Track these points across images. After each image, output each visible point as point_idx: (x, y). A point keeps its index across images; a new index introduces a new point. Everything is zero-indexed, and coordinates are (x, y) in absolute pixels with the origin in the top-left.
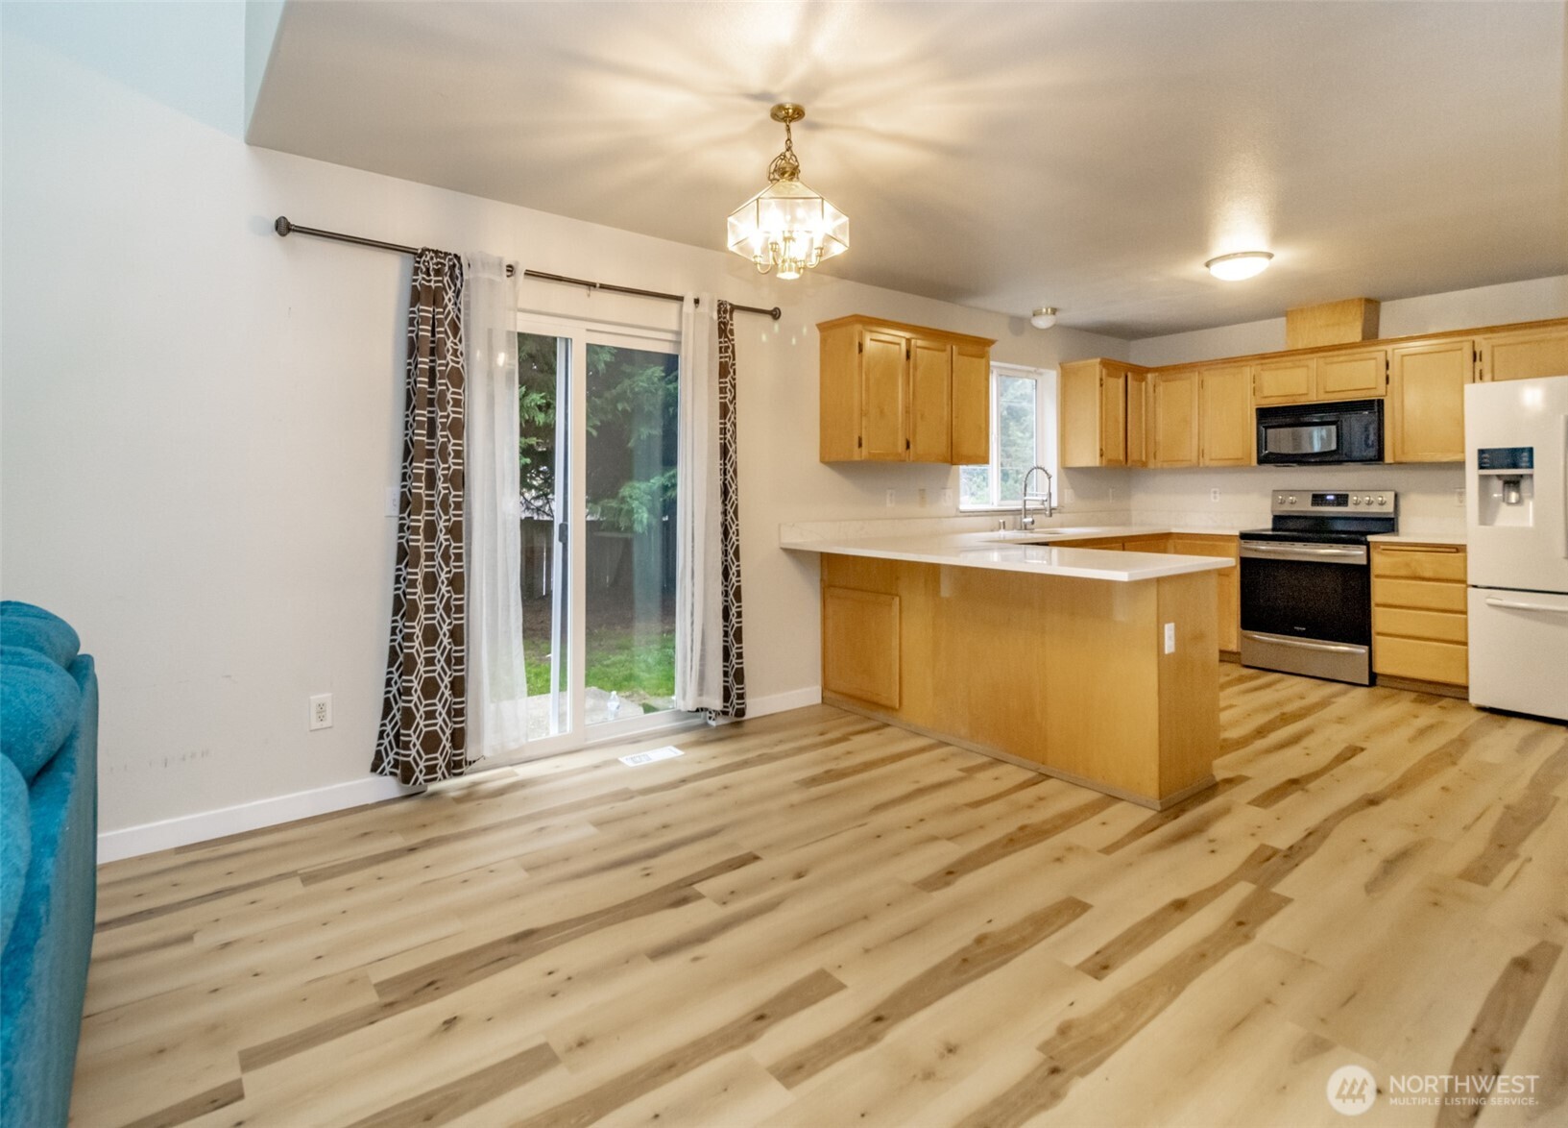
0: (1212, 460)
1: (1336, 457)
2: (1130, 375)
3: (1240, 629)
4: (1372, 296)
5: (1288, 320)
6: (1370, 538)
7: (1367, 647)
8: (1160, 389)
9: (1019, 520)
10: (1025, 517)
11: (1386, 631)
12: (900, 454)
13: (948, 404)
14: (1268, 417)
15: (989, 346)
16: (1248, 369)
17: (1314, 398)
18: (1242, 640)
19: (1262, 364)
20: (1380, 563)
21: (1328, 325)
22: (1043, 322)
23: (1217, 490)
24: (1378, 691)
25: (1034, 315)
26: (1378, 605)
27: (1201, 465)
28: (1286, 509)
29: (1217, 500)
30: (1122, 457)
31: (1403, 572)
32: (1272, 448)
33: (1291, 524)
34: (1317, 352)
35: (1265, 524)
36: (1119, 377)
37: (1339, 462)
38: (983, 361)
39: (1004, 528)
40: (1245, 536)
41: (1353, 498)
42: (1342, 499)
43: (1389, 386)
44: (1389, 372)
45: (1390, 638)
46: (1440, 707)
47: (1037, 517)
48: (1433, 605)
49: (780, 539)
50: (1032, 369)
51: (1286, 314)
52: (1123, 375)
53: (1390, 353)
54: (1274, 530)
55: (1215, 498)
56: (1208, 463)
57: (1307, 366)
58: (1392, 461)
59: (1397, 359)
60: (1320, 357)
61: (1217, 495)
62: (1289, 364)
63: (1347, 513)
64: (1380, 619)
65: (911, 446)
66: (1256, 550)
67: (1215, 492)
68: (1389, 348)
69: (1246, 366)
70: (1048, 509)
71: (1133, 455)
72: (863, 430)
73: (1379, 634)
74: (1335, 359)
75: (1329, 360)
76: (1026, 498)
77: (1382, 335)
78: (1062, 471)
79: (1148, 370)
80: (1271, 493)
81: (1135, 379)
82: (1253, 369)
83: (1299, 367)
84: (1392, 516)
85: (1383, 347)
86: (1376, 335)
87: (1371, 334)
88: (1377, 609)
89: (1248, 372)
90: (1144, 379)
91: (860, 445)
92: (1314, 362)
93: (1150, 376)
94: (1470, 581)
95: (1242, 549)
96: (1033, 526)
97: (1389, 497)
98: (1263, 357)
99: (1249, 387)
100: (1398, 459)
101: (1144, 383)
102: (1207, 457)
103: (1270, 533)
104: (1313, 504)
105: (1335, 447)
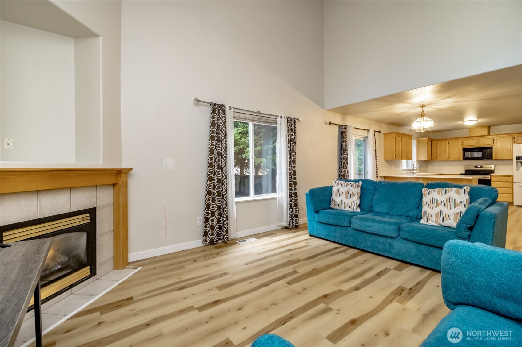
4: (489, 125)
6: (491, 174)
8: (438, 144)
10: (414, 171)
14: (465, 150)
15: (412, 136)
17: (476, 146)
19: (464, 139)
20: (494, 179)
21: (479, 131)
27: (448, 160)
28: (468, 169)
30: (431, 158)
31: (499, 181)
32: (466, 156)
33: (469, 172)
35: (464, 172)
36: (430, 141)
37: (482, 159)
38: (411, 139)
41: (484, 166)
42: (482, 167)
43: (494, 144)
44: (494, 141)
51: (469, 129)
56: (450, 160)
57: (475, 140)
58: (494, 159)
59: (496, 139)
60: (477, 138)
62: (470, 139)
63: (483, 169)
68: (494, 136)
71: (433, 158)
72: (396, 153)
74: (482, 138)
75: (480, 138)
76: (413, 167)
77: (492, 134)
78: (417, 161)
79: (435, 140)
80: (465, 166)
81: (433, 142)
83: (473, 140)
84: (494, 170)
85: (492, 136)
87: (489, 133)
89: (461, 140)
91: (395, 157)
94: (514, 182)
97: (493, 166)
98: (464, 137)
99: (461, 143)
100: (496, 158)
102: (450, 158)
103: (464, 174)
104: (475, 168)
105: (481, 156)
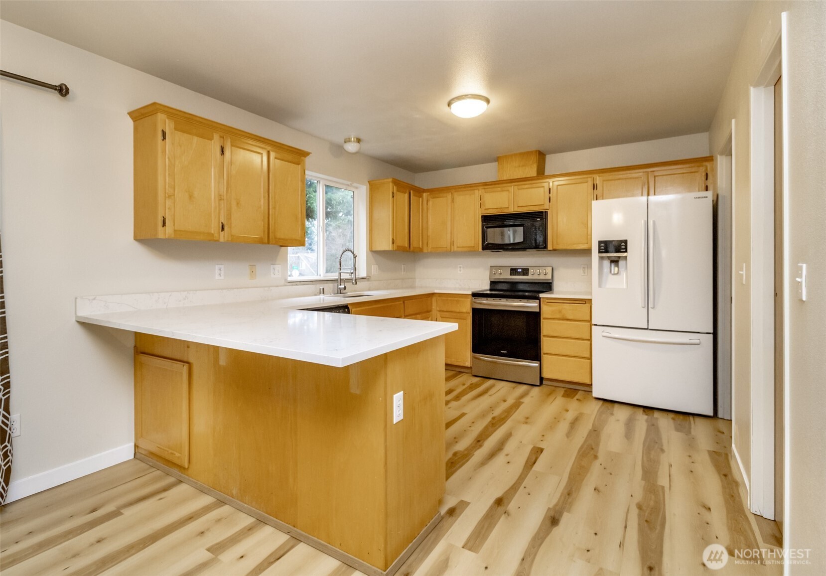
0: (458, 247)
1: (523, 246)
2: (411, 192)
3: (472, 353)
4: (541, 149)
5: (498, 163)
6: (541, 295)
7: (539, 362)
8: (430, 203)
9: (336, 286)
10: (341, 285)
11: (549, 352)
12: (213, 234)
13: (264, 197)
14: (491, 221)
15: (305, 157)
16: (477, 192)
17: (513, 209)
18: (472, 359)
19: (485, 189)
20: (546, 311)
21: (519, 166)
22: (352, 147)
23: (461, 266)
24: (544, 389)
25: (345, 142)
26: (544, 336)
27: (452, 251)
28: (497, 277)
29: (462, 272)
30: (407, 245)
31: (558, 316)
32: (490, 240)
33: (500, 287)
34: (514, 182)
35: (485, 287)
36: (405, 193)
37: (524, 249)
39: (323, 293)
40: (475, 295)
41: (531, 271)
42: (525, 271)
43: (550, 204)
44: (550, 195)
45: (550, 356)
46: (577, 399)
47: (347, 285)
48: (573, 336)
49: (76, 314)
50: (349, 183)
51: (497, 159)
52: (408, 192)
53: (551, 184)
54: (491, 290)
55: (460, 271)
56: (456, 249)
57: (508, 191)
58: (551, 249)
59: (555, 188)
60: (515, 185)
61: (462, 269)
62: (499, 189)
63: (527, 279)
64: (547, 345)
65: (226, 228)
66: (481, 304)
67: (460, 267)
68: (551, 181)
69: (477, 189)
70: (355, 278)
71: (414, 244)
72: (167, 210)
73: (545, 354)
74: (523, 187)
75: (520, 187)
76: (340, 271)
77: (546, 173)
78: (370, 253)
79: (424, 191)
80: (489, 267)
81: (414, 195)
82: (480, 191)
83: (504, 191)
84: (551, 281)
85: (547, 180)
86: (543, 173)
87: (541, 173)
88: (544, 338)
89: (478, 193)
90: (421, 196)
91: (164, 224)
92: (512, 188)
93: (425, 195)
94: (593, 322)
95: (473, 303)
96: (345, 291)
97: (549, 270)
98: (486, 184)
99: (477, 202)
100: (554, 248)
101: (421, 199)
102: (455, 246)
103: (489, 292)
104: (511, 275)
105: (522, 240)
